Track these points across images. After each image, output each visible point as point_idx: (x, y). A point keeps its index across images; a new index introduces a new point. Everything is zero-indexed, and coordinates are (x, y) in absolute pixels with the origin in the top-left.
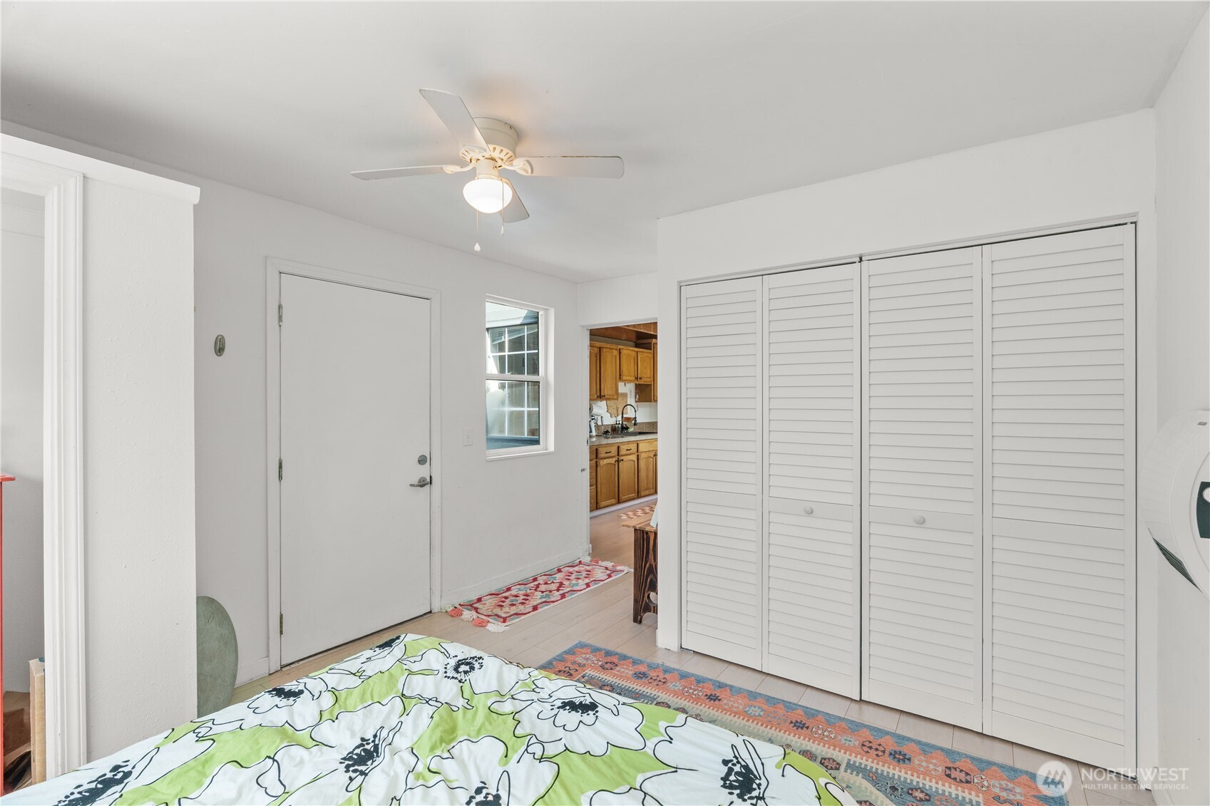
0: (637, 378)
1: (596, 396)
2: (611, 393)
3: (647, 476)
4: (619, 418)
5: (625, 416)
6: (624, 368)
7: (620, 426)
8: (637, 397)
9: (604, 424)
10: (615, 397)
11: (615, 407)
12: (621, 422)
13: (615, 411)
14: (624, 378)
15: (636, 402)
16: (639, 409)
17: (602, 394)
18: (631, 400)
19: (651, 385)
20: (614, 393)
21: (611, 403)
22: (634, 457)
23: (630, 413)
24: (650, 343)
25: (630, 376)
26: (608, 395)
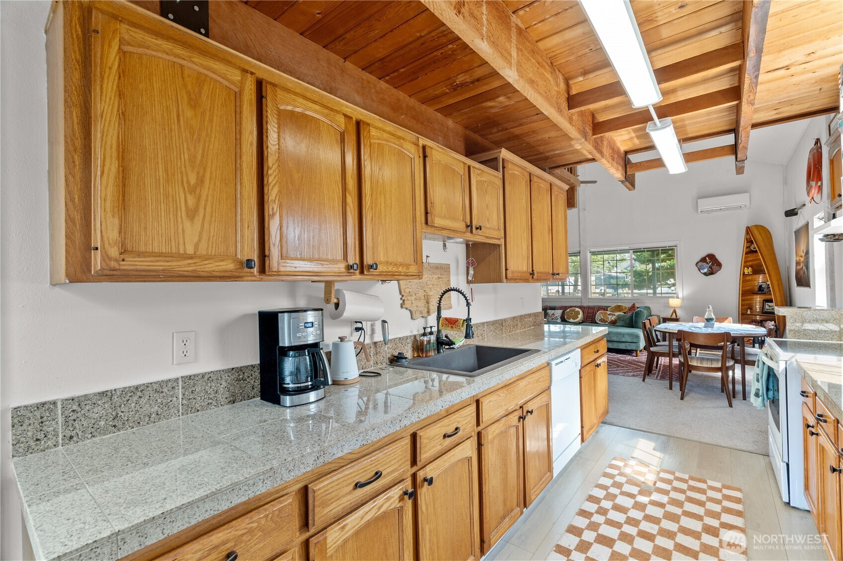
0: (469, 226)
1: (342, 267)
2: (400, 260)
3: (505, 481)
4: (432, 320)
5: (445, 314)
6: (438, 193)
7: (433, 338)
8: (471, 272)
9: (391, 337)
10: (413, 269)
11: (421, 294)
12: (435, 329)
13: (422, 304)
14: (438, 222)
15: (468, 282)
16: (476, 297)
17: (368, 260)
18: (458, 280)
19: (499, 245)
20: (409, 259)
21: (410, 285)
22: (468, 449)
23: (455, 309)
24: (496, 159)
25: (453, 218)
26: (388, 263)
